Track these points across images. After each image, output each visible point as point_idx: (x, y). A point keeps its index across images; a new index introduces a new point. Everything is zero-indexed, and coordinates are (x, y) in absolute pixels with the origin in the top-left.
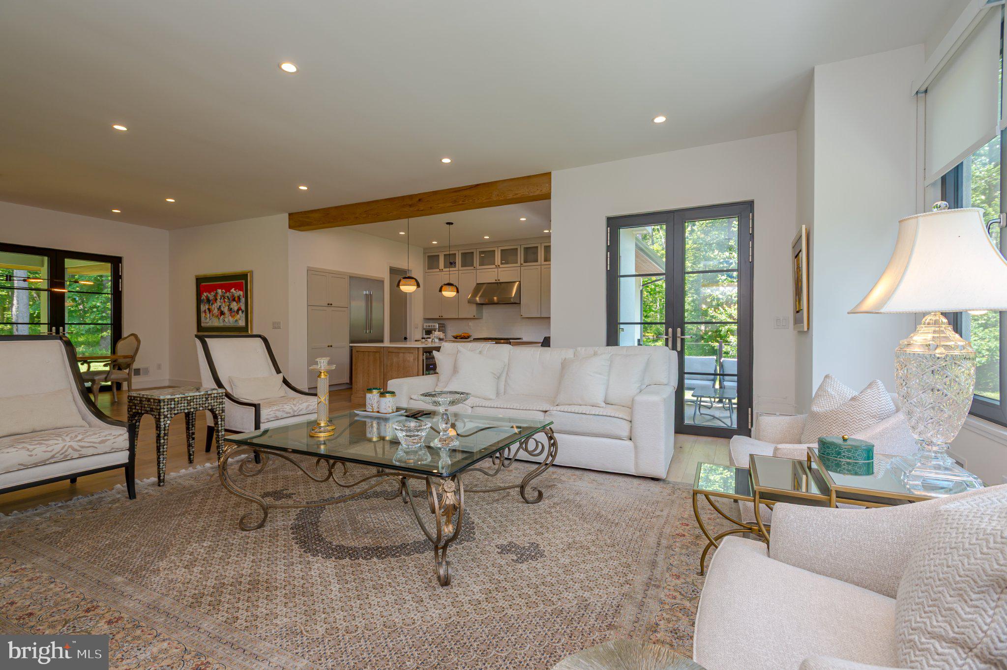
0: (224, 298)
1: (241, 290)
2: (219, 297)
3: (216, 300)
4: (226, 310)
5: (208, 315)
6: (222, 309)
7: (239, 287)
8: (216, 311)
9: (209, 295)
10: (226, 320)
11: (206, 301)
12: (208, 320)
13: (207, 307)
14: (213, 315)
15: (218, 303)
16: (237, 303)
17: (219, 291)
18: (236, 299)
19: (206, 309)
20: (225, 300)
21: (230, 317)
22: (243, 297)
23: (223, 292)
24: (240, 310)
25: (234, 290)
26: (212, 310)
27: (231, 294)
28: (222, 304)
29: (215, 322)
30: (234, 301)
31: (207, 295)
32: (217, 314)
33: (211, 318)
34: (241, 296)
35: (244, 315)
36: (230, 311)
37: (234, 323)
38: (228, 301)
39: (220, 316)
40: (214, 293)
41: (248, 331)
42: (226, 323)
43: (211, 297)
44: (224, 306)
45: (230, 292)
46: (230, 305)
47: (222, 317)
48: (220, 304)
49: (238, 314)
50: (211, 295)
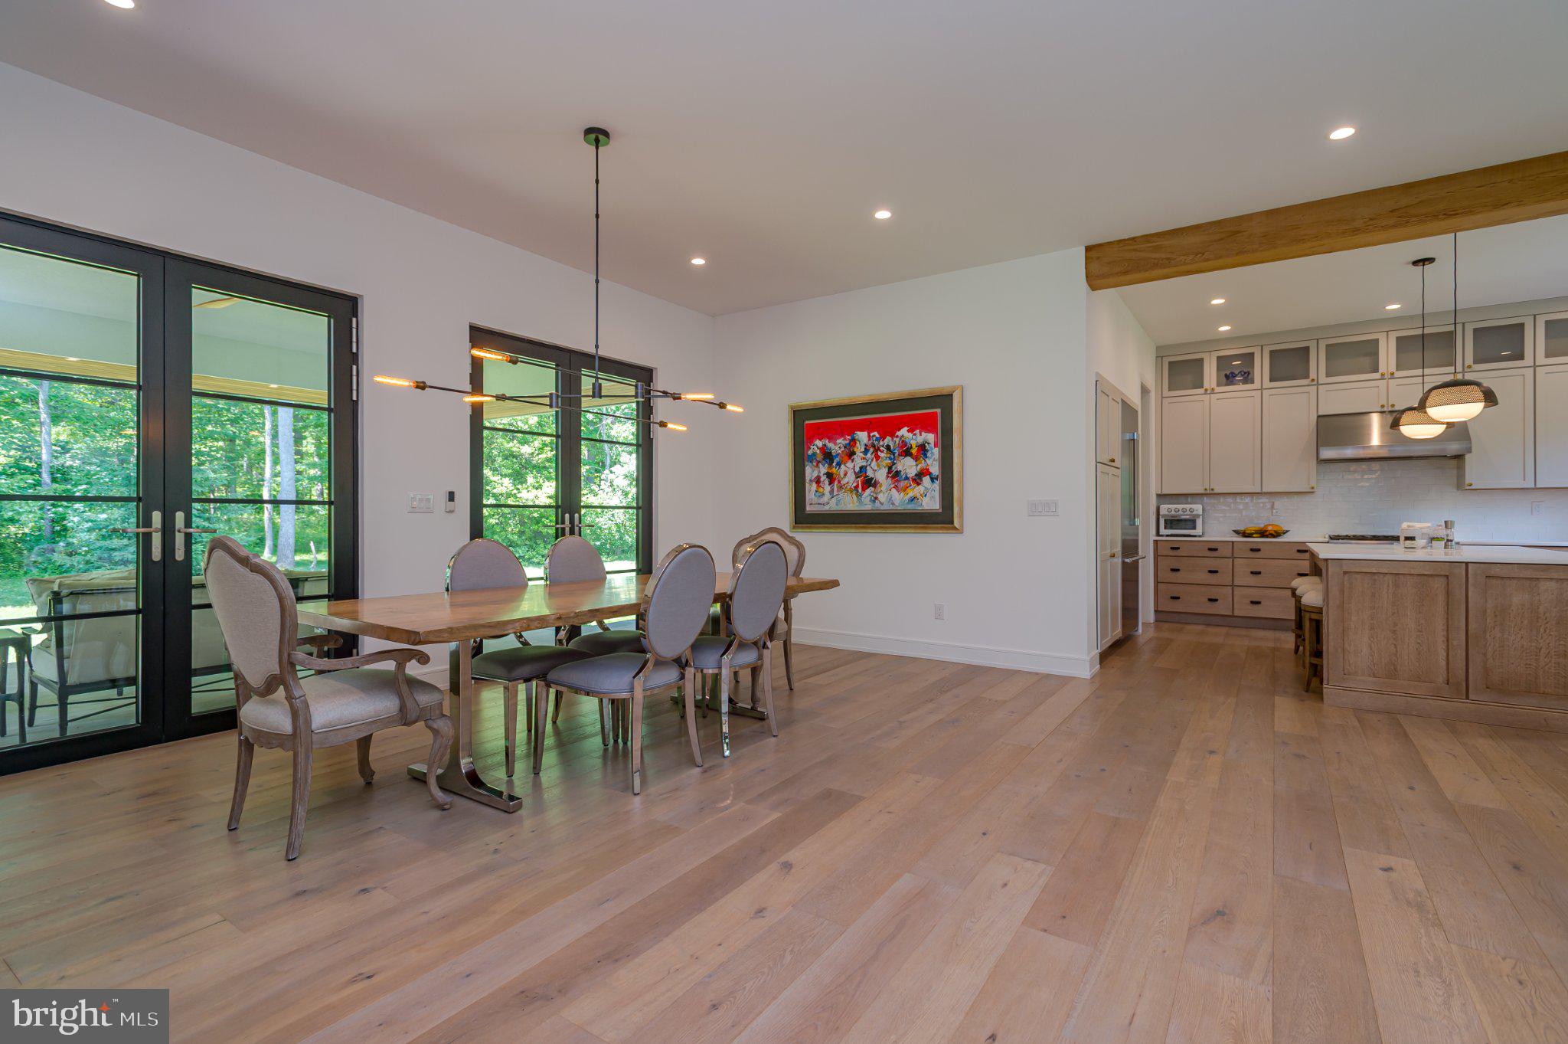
0: (877, 450)
1: (935, 430)
2: (859, 449)
3: (851, 455)
4: (881, 475)
5: (827, 488)
6: (870, 473)
7: (925, 423)
8: (850, 479)
9: (830, 445)
10: (882, 497)
11: (820, 457)
12: (826, 499)
13: (823, 469)
14: (841, 487)
15: (859, 461)
16: (916, 459)
17: (862, 436)
18: (914, 451)
19: (821, 475)
20: (879, 453)
21: (894, 490)
22: (936, 445)
23: (874, 436)
24: (925, 476)
25: (908, 431)
26: (839, 476)
27: (897, 440)
28: (869, 463)
29: (849, 503)
30: (905, 456)
31: (825, 445)
32: (855, 485)
33: (835, 493)
34: (928, 444)
35: (937, 485)
36: (893, 477)
37: (908, 503)
38: (888, 455)
39: (864, 489)
40: (845, 439)
41: (952, 522)
42: (882, 504)
43: (837, 448)
44: (876, 468)
45: (897, 436)
46: (895, 464)
47: (868, 491)
48: (864, 464)
49: (918, 484)
50: (835, 444)
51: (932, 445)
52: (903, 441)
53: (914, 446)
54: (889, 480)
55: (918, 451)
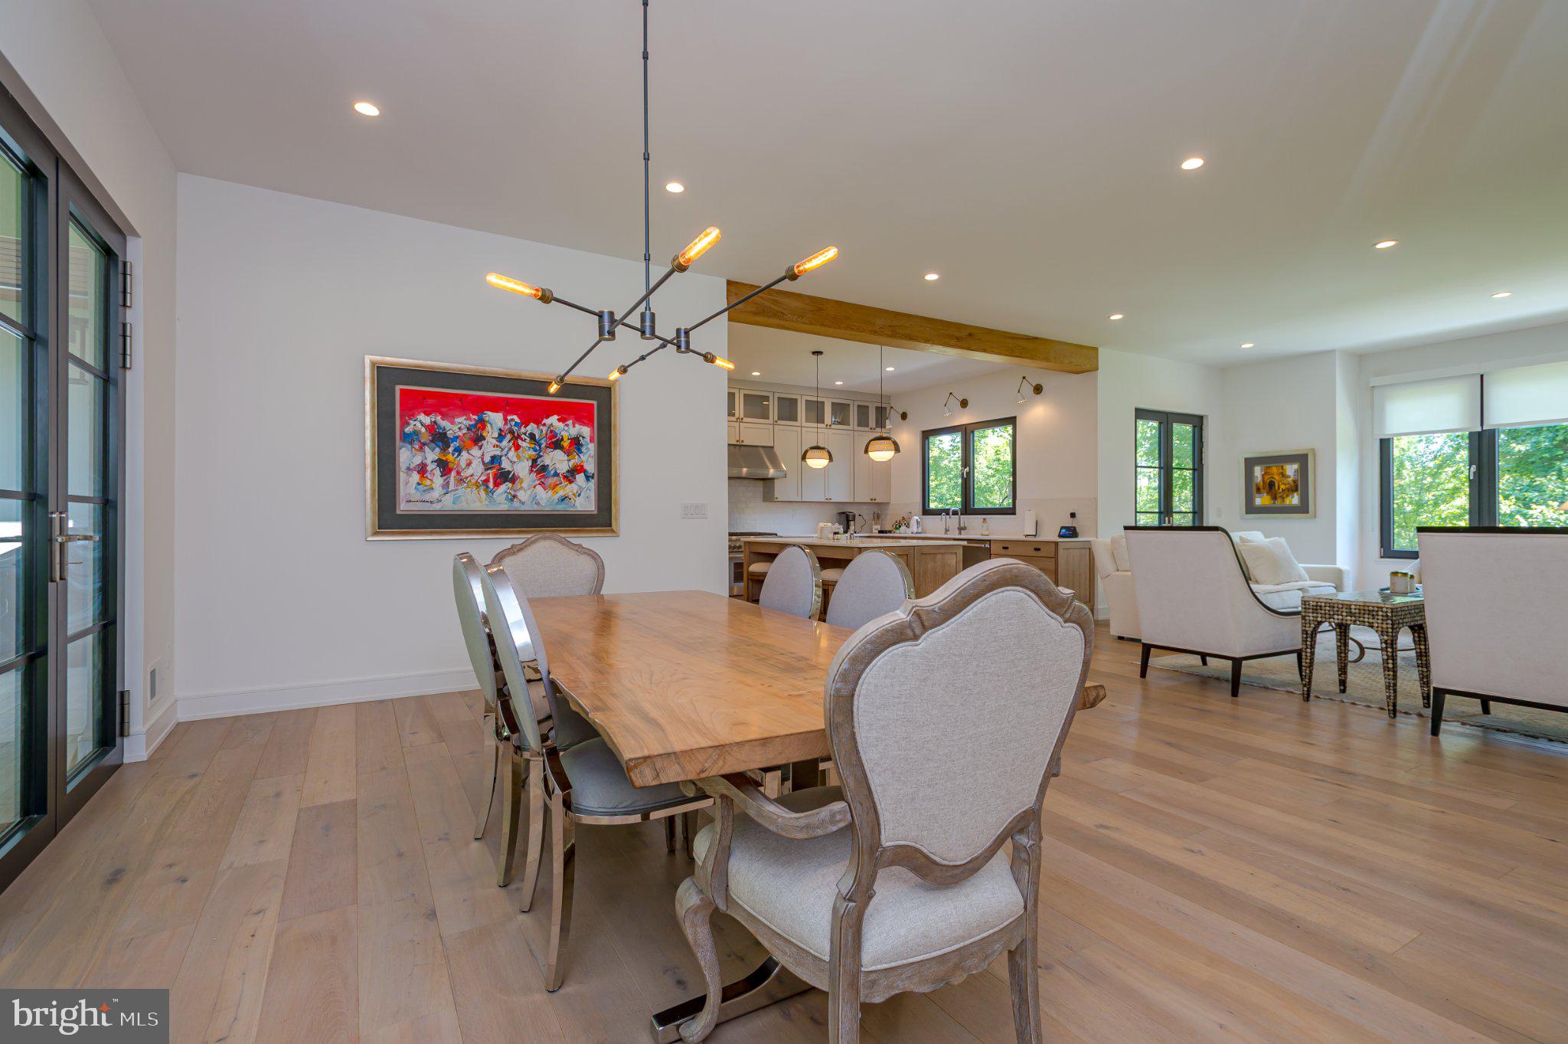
0: (515, 437)
1: (590, 423)
2: (491, 434)
3: (477, 440)
4: (522, 468)
5: (438, 480)
6: (506, 465)
7: (581, 415)
8: (477, 470)
9: (444, 424)
10: (522, 495)
11: (426, 437)
12: (437, 493)
13: (432, 454)
14: (460, 480)
15: (489, 448)
16: (568, 453)
17: (495, 419)
18: (566, 444)
19: (428, 462)
20: (520, 442)
21: (539, 487)
22: (592, 441)
23: (512, 420)
24: (578, 474)
25: (559, 420)
26: (458, 465)
27: (544, 429)
28: (504, 452)
29: (474, 501)
30: (555, 449)
31: (435, 422)
32: (483, 478)
33: (452, 487)
34: (583, 438)
35: (592, 484)
36: (538, 472)
37: (557, 504)
38: (533, 446)
39: (497, 485)
40: (469, 419)
41: (610, 525)
42: (523, 503)
43: (455, 428)
44: (515, 459)
45: (544, 425)
46: (541, 456)
47: (503, 488)
48: (497, 452)
49: (571, 482)
50: (452, 423)
51: (588, 439)
52: (551, 432)
53: (565, 439)
54: (534, 475)
55: (571, 445)
